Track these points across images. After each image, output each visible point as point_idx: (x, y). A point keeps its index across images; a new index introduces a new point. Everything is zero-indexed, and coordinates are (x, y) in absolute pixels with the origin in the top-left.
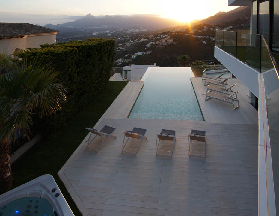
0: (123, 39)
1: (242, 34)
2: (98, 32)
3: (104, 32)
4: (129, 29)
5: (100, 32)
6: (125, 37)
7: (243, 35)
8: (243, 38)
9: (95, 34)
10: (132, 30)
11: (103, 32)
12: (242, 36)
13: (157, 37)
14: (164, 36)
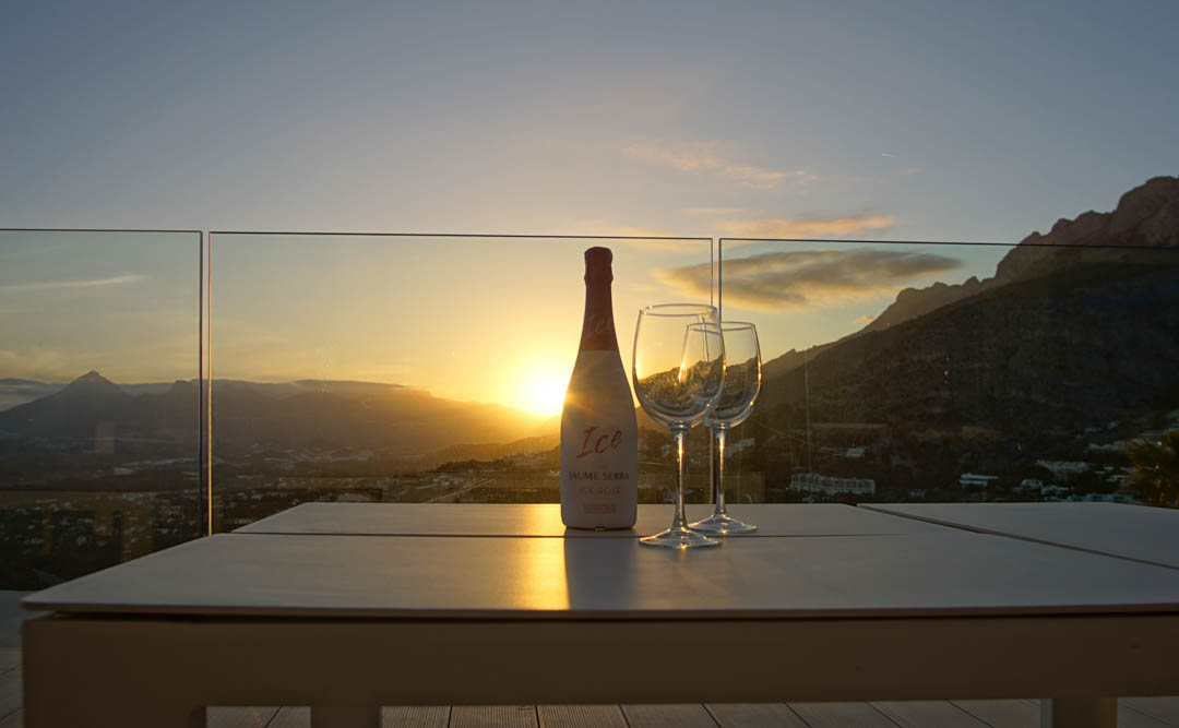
0: (258, 497)
1: (799, 471)
2: (136, 464)
3: (169, 462)
4: (289, 451)
5: (148, 462)
6: (267, 489)
7: (800, 475)
8: (799, 488)
9: (124, 471)
10: (303, 456)
11: (163, 462)
12: (796, 480)
13: (417, 485)
14: (447, 484)
